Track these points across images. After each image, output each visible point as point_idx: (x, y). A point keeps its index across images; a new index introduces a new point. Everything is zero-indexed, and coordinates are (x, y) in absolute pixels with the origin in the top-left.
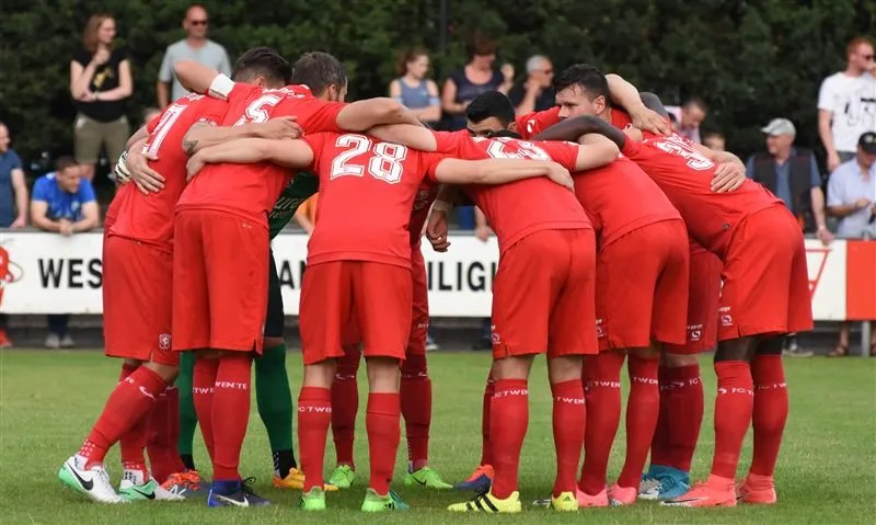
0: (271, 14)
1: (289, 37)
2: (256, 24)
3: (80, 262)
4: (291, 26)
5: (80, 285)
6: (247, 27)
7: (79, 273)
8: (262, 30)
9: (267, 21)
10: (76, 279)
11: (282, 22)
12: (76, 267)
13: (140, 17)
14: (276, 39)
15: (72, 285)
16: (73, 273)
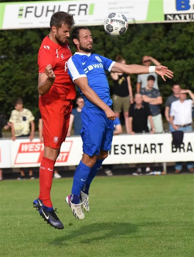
0: (181, 56)
1: (187, 64)
2: (176, 60)
3: (117, 146)
4: (188, 60)
5: (118, 154)
6: (173, 61)
7: (117, 150)
8: (178, 62)
9: (180, 59)
10: (117, 152)
11: (185, 58)
12: (116, 148)
13: (135, 59)
14: (183, 65)
15: (115, 154)
16: (115, 150)
